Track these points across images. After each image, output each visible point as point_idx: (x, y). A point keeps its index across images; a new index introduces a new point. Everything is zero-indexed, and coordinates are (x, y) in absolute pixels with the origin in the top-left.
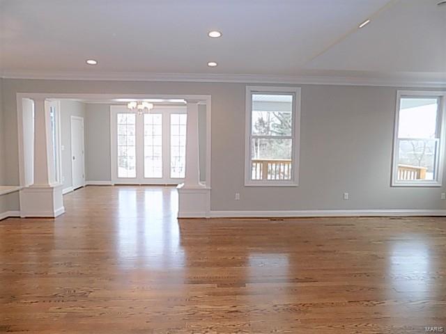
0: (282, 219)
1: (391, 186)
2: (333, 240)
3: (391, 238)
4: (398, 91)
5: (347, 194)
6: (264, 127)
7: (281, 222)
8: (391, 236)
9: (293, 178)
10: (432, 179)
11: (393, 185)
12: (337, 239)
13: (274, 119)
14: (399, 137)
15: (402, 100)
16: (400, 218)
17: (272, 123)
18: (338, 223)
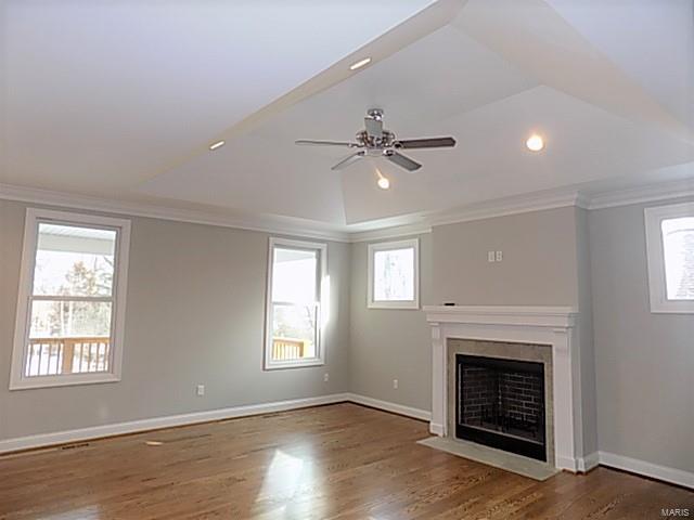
0: (86, 443)
1: (264, 369)
2: (173, 465)
3: (262, 447)
4: (271, 239)
5: (202, 387)
6: (84, 277)
7: (85, 448)
8: (261, 444)
9: (111, 367)
10: (313, 356)
11: (267, 367)
12: (179, 462)
13: (103, 266)
14: (273, 300)
15: (276, 250)
16: (277, 414)
17: (101, 272)
18: (187, 434)
